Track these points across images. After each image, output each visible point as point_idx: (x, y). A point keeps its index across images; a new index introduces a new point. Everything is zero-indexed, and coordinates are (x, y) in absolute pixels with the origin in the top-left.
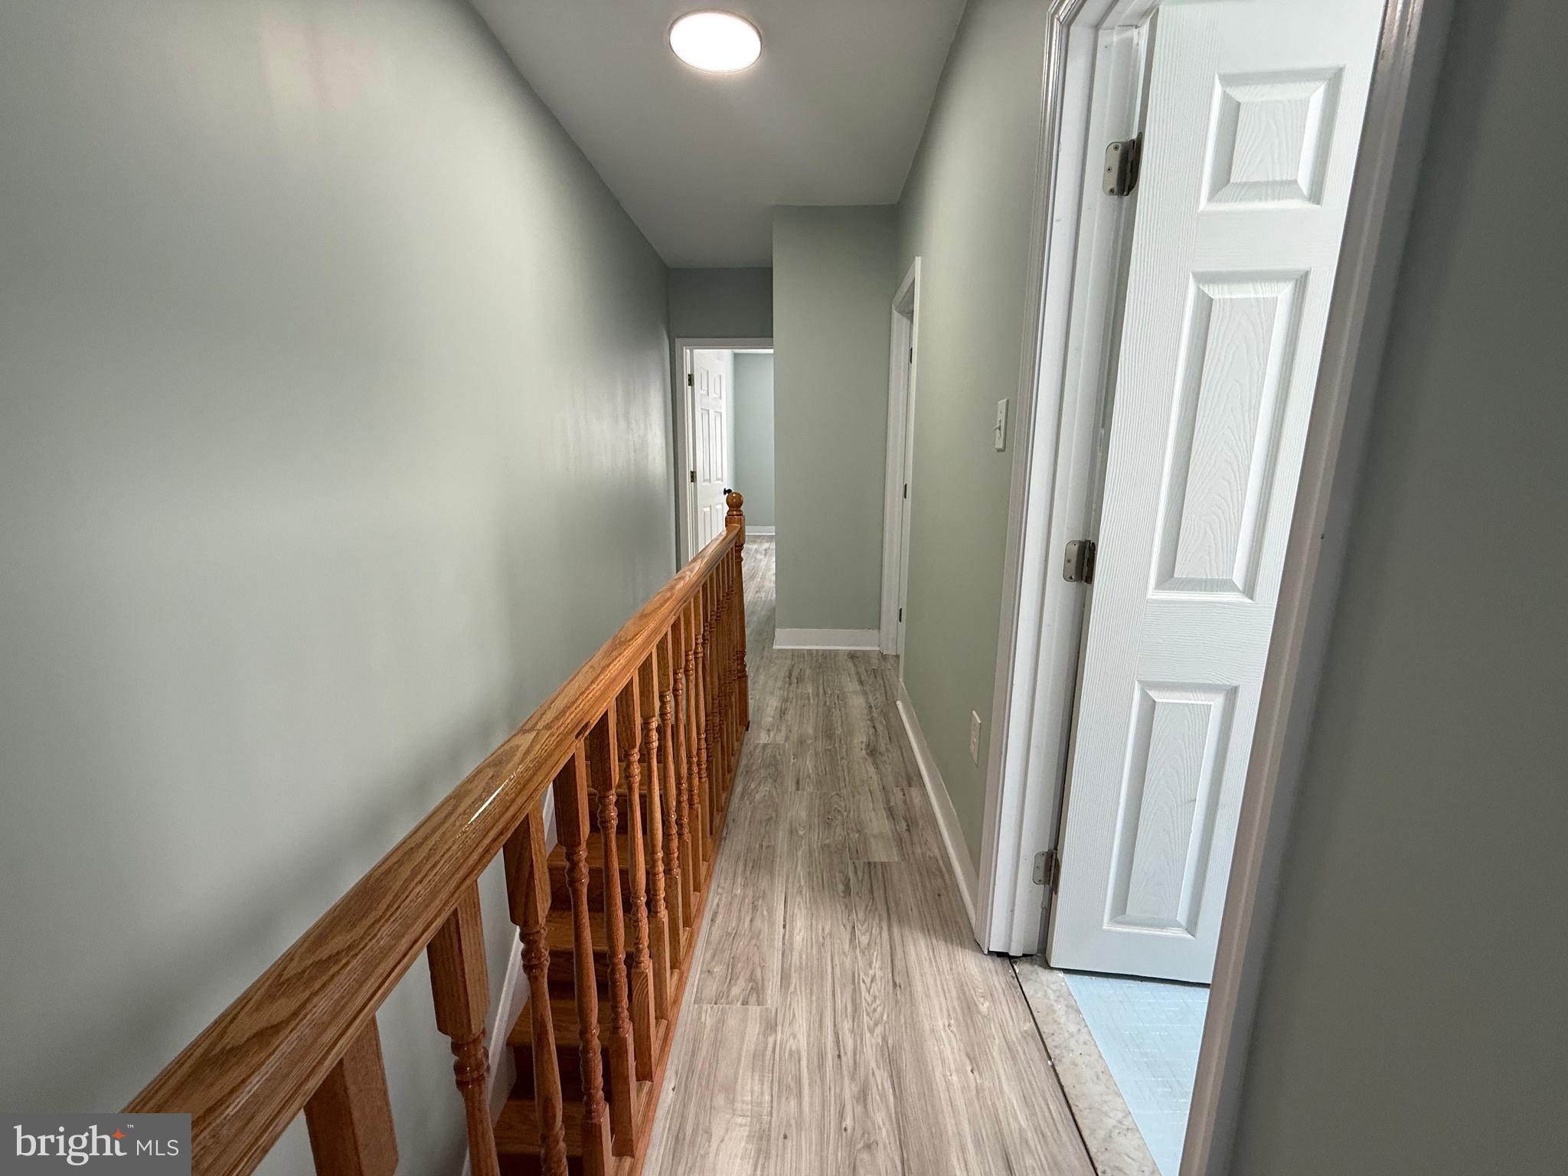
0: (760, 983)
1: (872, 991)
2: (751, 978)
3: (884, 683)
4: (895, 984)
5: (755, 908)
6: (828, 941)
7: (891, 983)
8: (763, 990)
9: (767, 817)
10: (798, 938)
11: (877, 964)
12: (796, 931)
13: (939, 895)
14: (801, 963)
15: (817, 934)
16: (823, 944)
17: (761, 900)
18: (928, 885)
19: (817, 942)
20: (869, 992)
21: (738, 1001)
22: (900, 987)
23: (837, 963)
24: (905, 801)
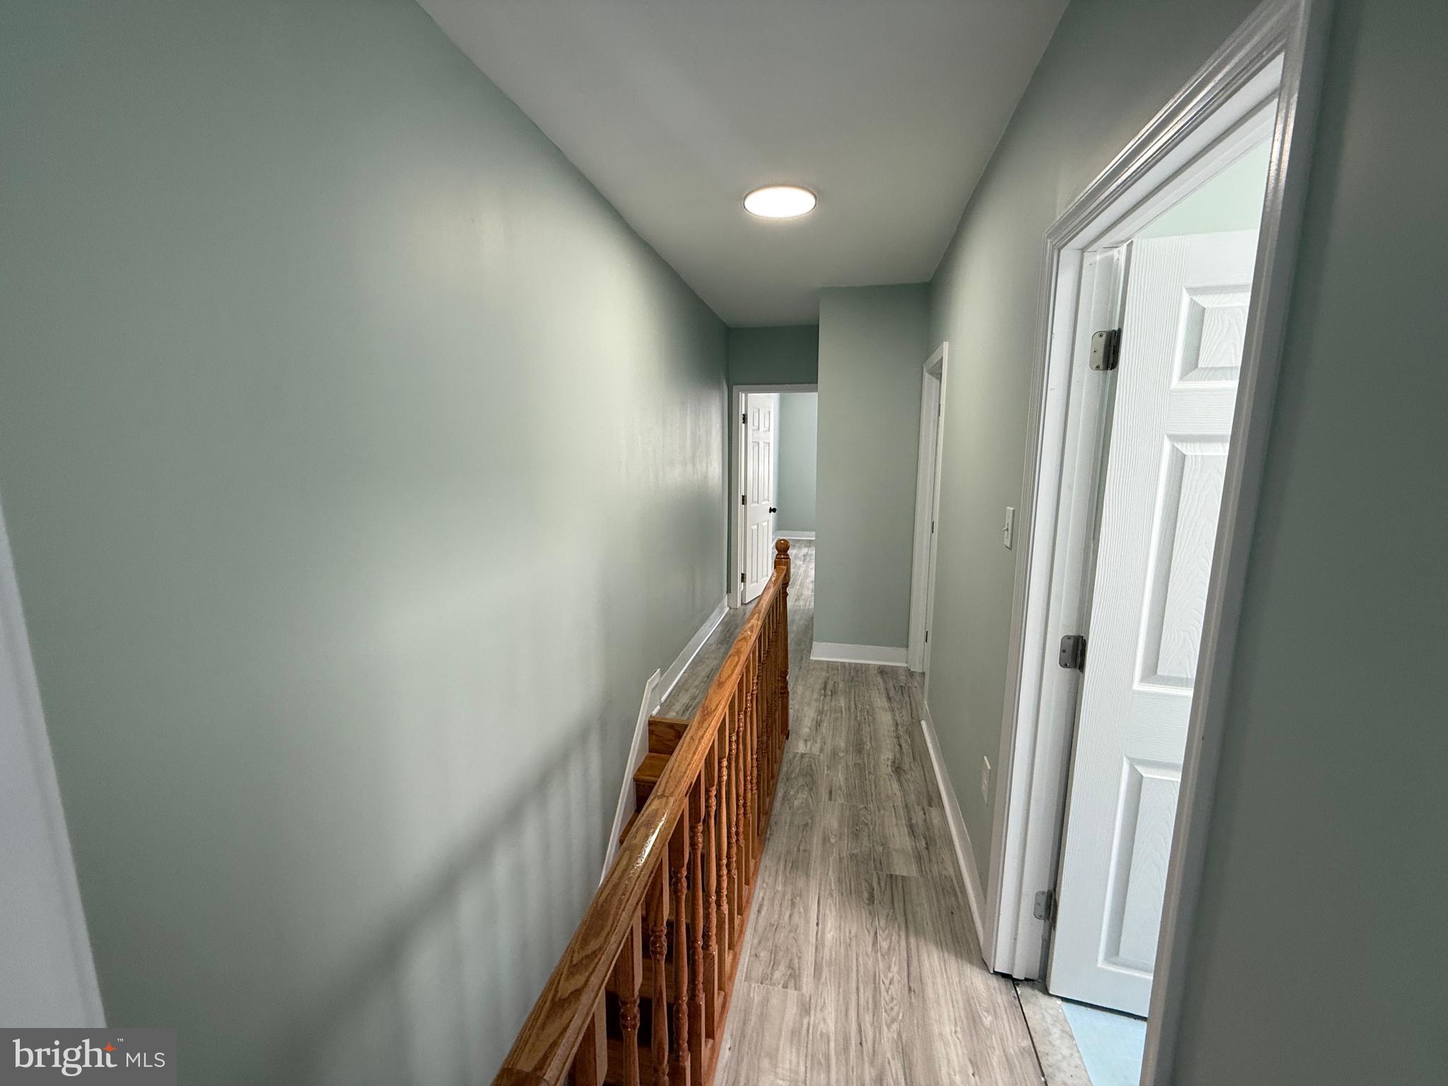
0: (797, 972)
1: (890, 992)
2: (790, 966)
3: (911, 702)
4: (910, 988)
5: (793, 904)
6: (854, 943)
7: (907, 988)
8: (799, 977)
9: (804, 823)
10: (828, 935)
11: (895, 969)
12: (828, 929)
13: (952, 913)
14: (830, 959)
15: (845, 936)
16: (850, 945)
17: (798, 898)
18: (943, 903)
19: (845, 942)
20: (887, 992)
21: (779, 984)
22: (914, 992)
23: (861, 962)
24: (925, 820)
